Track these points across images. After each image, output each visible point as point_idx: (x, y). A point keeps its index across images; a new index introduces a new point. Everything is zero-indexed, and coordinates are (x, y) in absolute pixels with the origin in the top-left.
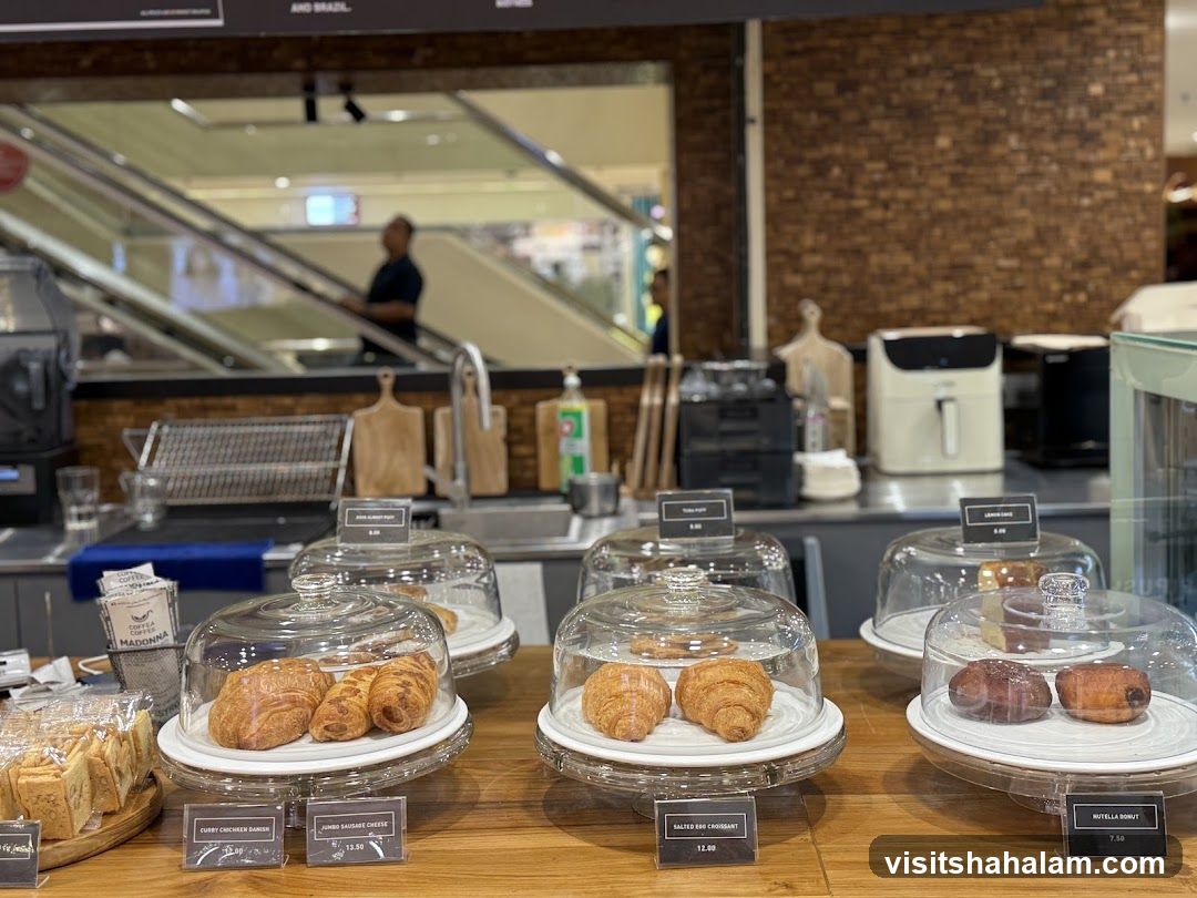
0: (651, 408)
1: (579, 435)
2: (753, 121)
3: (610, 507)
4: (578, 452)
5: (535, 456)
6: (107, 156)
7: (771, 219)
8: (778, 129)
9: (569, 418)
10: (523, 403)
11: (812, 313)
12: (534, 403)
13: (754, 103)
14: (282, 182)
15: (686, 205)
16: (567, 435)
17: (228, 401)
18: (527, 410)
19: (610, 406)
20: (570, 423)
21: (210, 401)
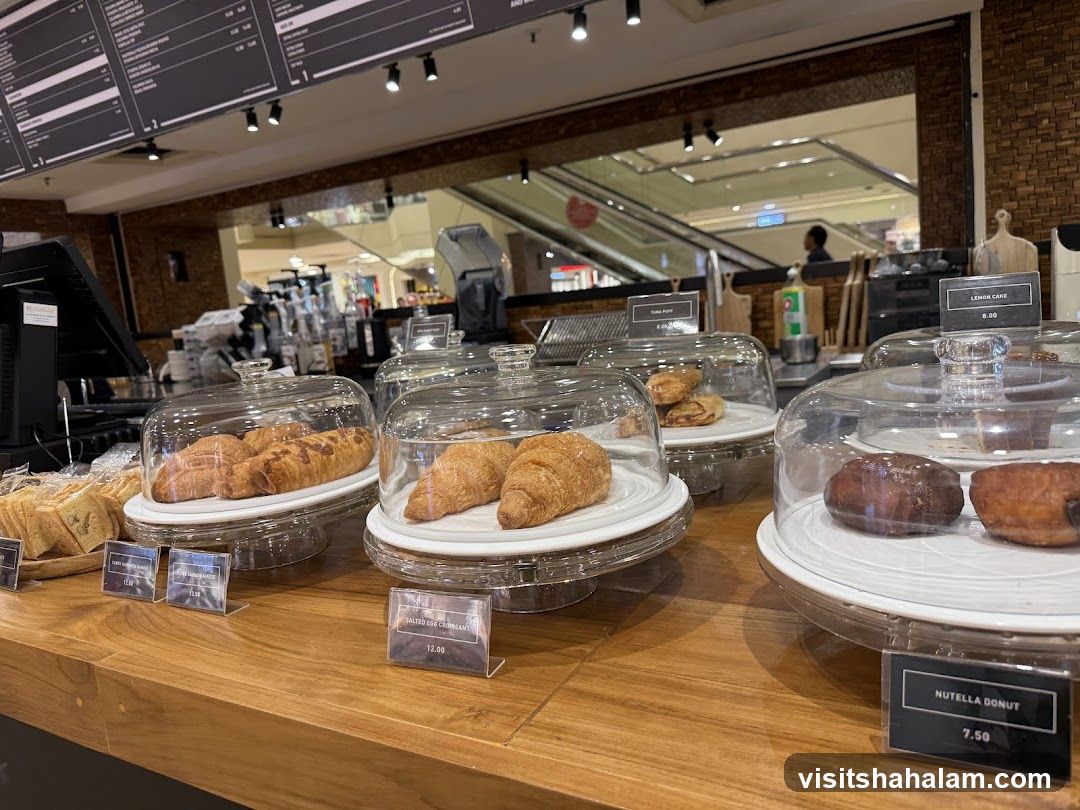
0: (851, 287)
1: (796, 309)
2: (976, 95)
3: (809, 358)
4: (795, 321)
5: (772, 327)
6: (650, 209)
7: (990, 162)
8: (997, 98)
9: (789, 298)
10: (765, 293)
11: (1002, 215)
12: (772, 292)
13: (977, 83)
14: (736, 208)
15: (926, 162)
16: (787, 309)
17: (588, 303)
18: (768, 297)
19: (825, 289)
20: (788, 301)
21: (579, 303)
